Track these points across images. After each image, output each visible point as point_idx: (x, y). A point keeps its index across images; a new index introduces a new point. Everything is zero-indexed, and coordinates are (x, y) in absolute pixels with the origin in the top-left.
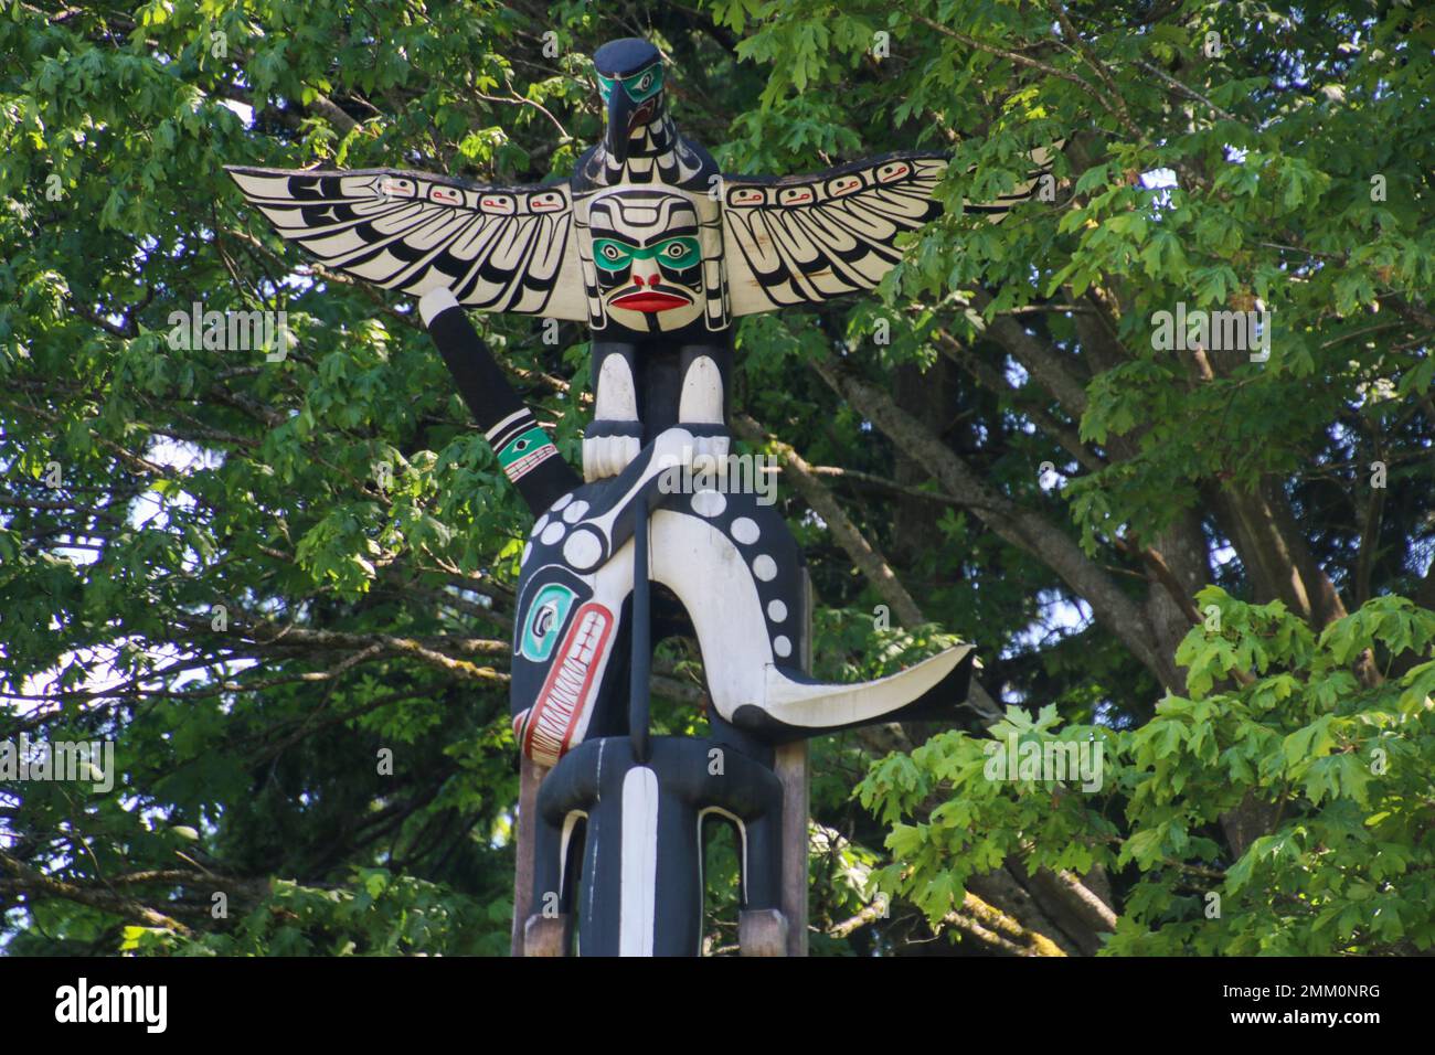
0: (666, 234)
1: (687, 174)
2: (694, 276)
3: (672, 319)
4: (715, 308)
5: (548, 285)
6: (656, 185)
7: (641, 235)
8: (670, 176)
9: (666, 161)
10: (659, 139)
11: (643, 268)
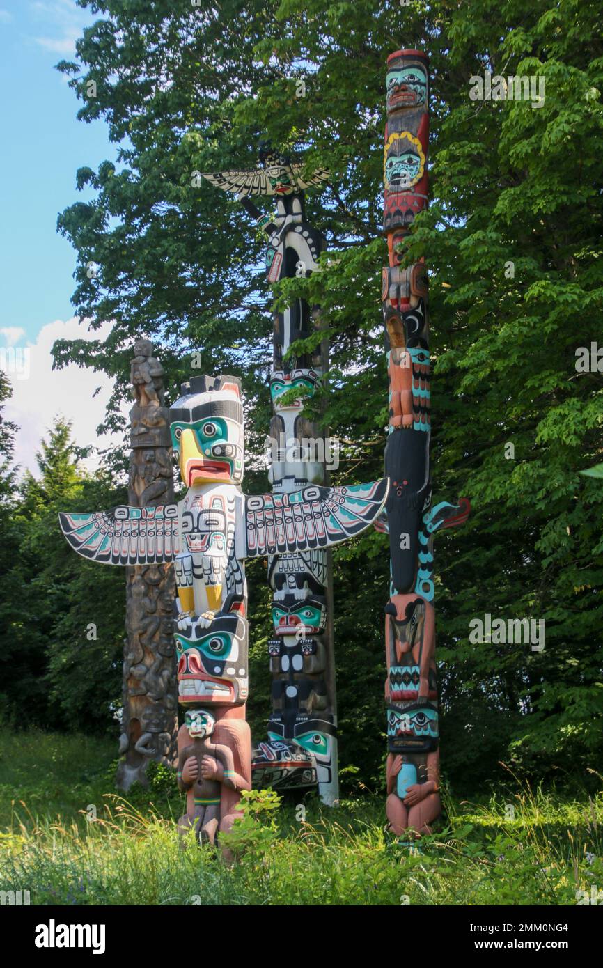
0: (280, 176)
1: (282, 163)
2: (289, 183)
3: (288, 192)
4: (296, 189)
5: (265, 188)
6: (276, 166)
7: (276, 177)
8: (279, 164)
9: (277, 161)
10: (275, 157)
11: (278, 183)
